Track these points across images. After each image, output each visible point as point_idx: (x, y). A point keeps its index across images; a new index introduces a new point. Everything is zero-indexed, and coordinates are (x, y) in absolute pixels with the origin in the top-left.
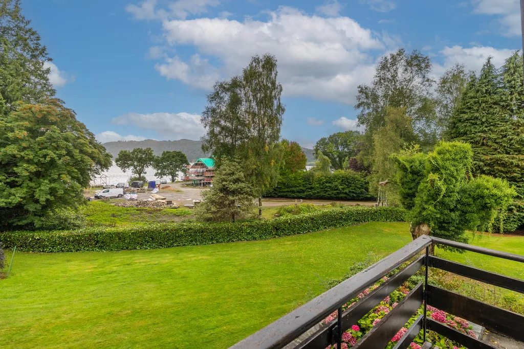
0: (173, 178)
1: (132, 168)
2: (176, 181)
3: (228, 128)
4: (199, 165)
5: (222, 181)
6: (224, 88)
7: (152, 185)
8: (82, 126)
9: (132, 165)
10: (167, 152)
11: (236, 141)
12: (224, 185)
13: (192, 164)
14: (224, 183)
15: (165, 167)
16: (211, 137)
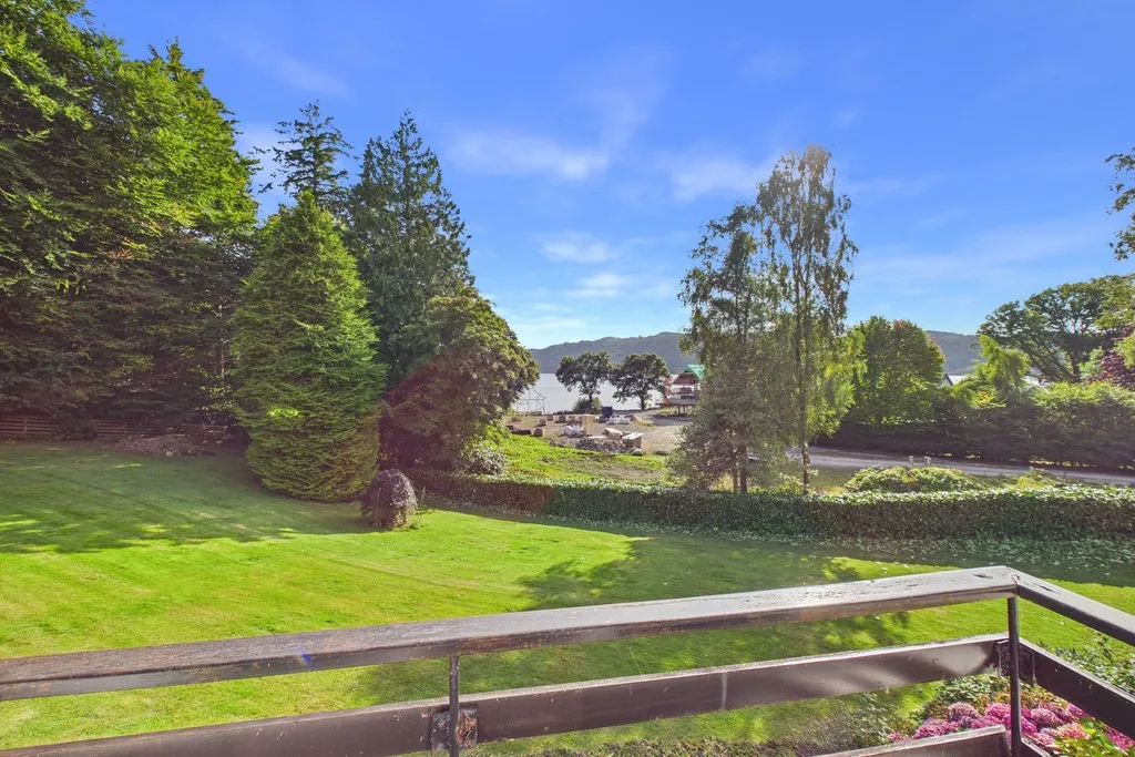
0: (642, 401)
1: (579, 384)
2: (648, 407)
3: (728, 302)
4: (687, 377)
5: (715, 407)
6: (719, 227)
7: (608, 412)
8: (501, 323)
9: (580, 379)
10: (633, 357)
11: (747, 327)
12: (719, 416)
13: (675, 377)
14: (720, 411)
15: (628, 382)
16: (695, 324)
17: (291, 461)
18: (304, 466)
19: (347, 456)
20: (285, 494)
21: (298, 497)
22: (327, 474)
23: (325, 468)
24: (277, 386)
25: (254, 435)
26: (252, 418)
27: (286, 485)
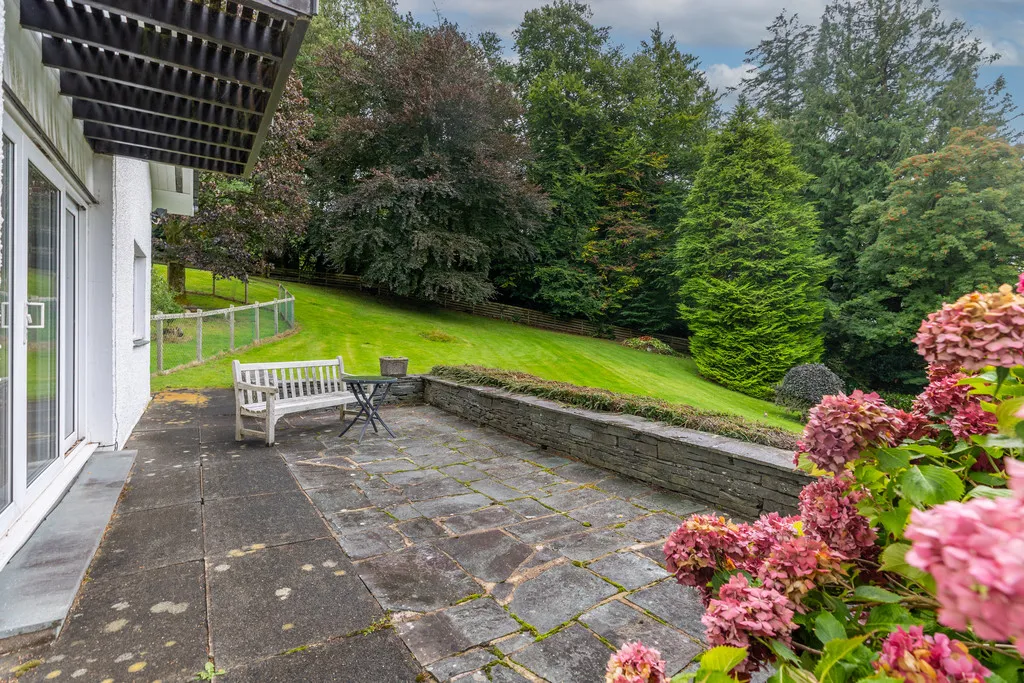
17: (720, 351)
18: (731, 357)
19: (773, 353)
20: (713, 380)
21: (725, 386)
22: (753, 368)
23: (750, 361)
24: (709, 282)
25: (691, 327)
26: (690, 312)
27: (716, 373)
